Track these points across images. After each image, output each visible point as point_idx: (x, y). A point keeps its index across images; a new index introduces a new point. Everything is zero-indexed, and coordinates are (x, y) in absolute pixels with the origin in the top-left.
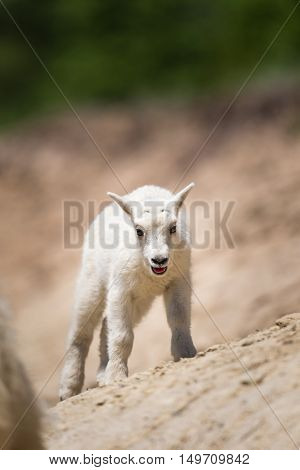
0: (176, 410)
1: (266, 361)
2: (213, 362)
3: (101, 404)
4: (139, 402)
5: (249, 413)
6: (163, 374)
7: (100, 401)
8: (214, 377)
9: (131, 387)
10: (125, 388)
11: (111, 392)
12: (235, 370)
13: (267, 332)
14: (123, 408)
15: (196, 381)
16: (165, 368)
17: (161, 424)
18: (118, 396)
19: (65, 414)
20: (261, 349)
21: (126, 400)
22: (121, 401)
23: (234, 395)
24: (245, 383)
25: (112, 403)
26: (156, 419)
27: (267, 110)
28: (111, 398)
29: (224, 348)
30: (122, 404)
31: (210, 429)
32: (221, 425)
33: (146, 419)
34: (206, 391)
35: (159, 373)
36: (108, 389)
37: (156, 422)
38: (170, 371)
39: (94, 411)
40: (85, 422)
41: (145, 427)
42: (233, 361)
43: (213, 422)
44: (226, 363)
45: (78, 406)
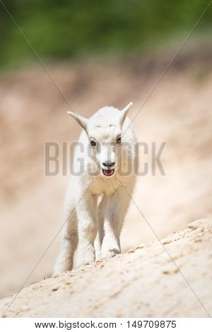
0: (112, 294)
1: (182, 256)
2: (141, 257)
3: (55, 290)
4: (85, 288)
5: (169, 295)
6: (103, 266)
7: (55, 288)
8: (142, 268)
9: (79, 276)
10: (74, 278)
11: (63, 281)
12: (158, 263)
13: (182, 233)
14: (72, 293)
15: (128, 272)
16: (104, 262)
17: (101, 304)
18: (69, 284)
19: (28, 298)
20: (178, 246)
21: (75, 287)
22: (71, 288)
23: (157, 282)
24: (166, 273)
25: (64, 288)
26: (97, 301)
27: (179, 65)
28: (63, 285)
29: (149, 246)
30: (71, 290)
31: (139, 308)
32: (148, 305)
33: (90, 300)
34: (135, 279)
35: (100, 266)
36: (60, 279)
37: (98, 303)
38: (108, 264)
39: (50, 295)
40: (43, 304)
41: (90, 307)
42: (156, 256)
43: (141, 303)
44: (151, 257)
45: (38, 291)
